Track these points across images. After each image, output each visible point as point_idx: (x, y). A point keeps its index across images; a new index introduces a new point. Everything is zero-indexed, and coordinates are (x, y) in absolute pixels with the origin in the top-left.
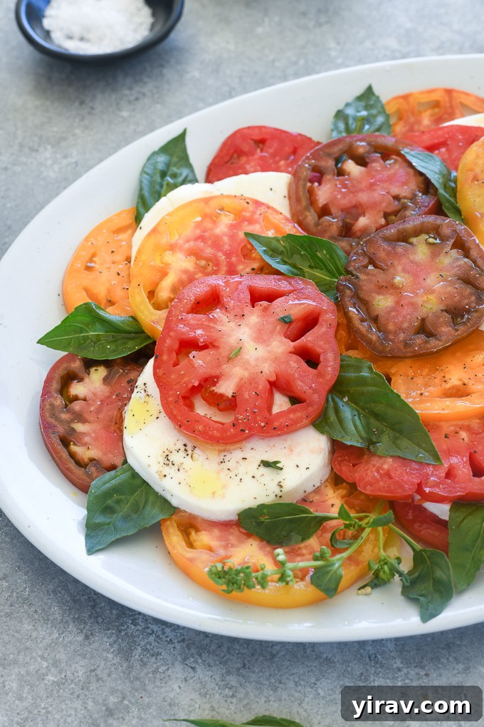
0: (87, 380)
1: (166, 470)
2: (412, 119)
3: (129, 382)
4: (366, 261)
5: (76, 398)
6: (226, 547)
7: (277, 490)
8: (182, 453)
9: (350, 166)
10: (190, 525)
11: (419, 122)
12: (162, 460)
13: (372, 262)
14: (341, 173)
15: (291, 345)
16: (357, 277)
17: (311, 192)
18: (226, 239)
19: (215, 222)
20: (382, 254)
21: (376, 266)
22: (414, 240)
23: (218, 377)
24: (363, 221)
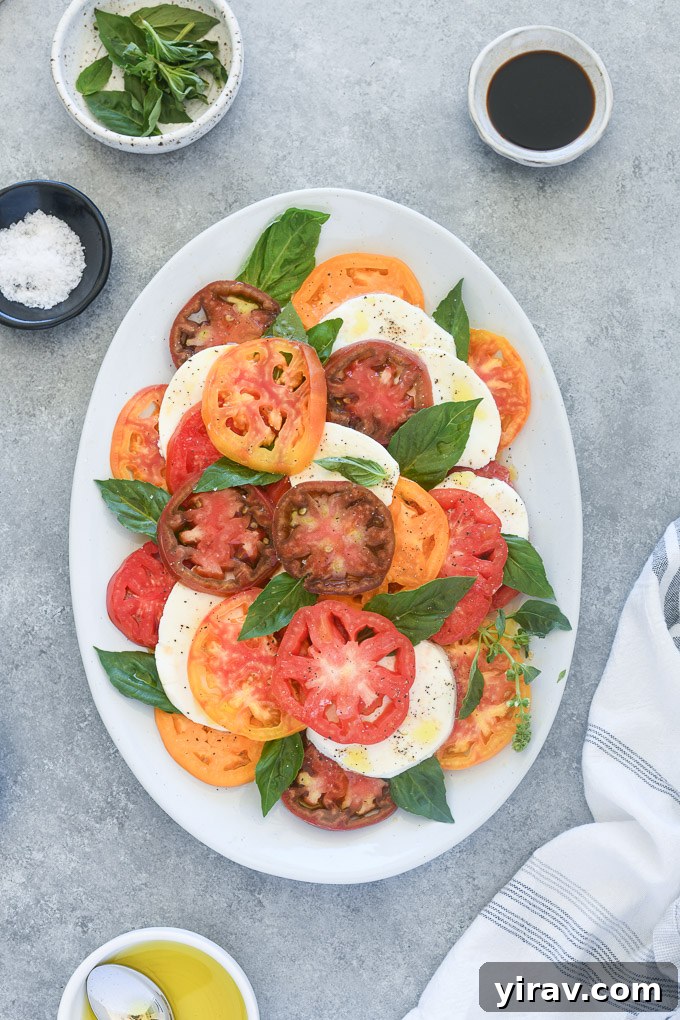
0: (309, 789)
1: (410, 755)
2: (139, 461)
3: (320, 759)
4: (298, 563)
5: (321, 800)
6: (474, 732)
7: (450, 687)
8: (400, 740)
9: (191, 535)
10: (447, 750)
11: (143, 456)
12: (401, 755)
13: (300, 559)
14: (193, 544)
15: (353, 643)
16: (309, 574)
17: (204, 575)
18: (235, 655)
19: (215, 658)
20: (297, 550)
21: (306, 557)
22: (293, 523)
23: (360, 700)
24: (249, 548)
